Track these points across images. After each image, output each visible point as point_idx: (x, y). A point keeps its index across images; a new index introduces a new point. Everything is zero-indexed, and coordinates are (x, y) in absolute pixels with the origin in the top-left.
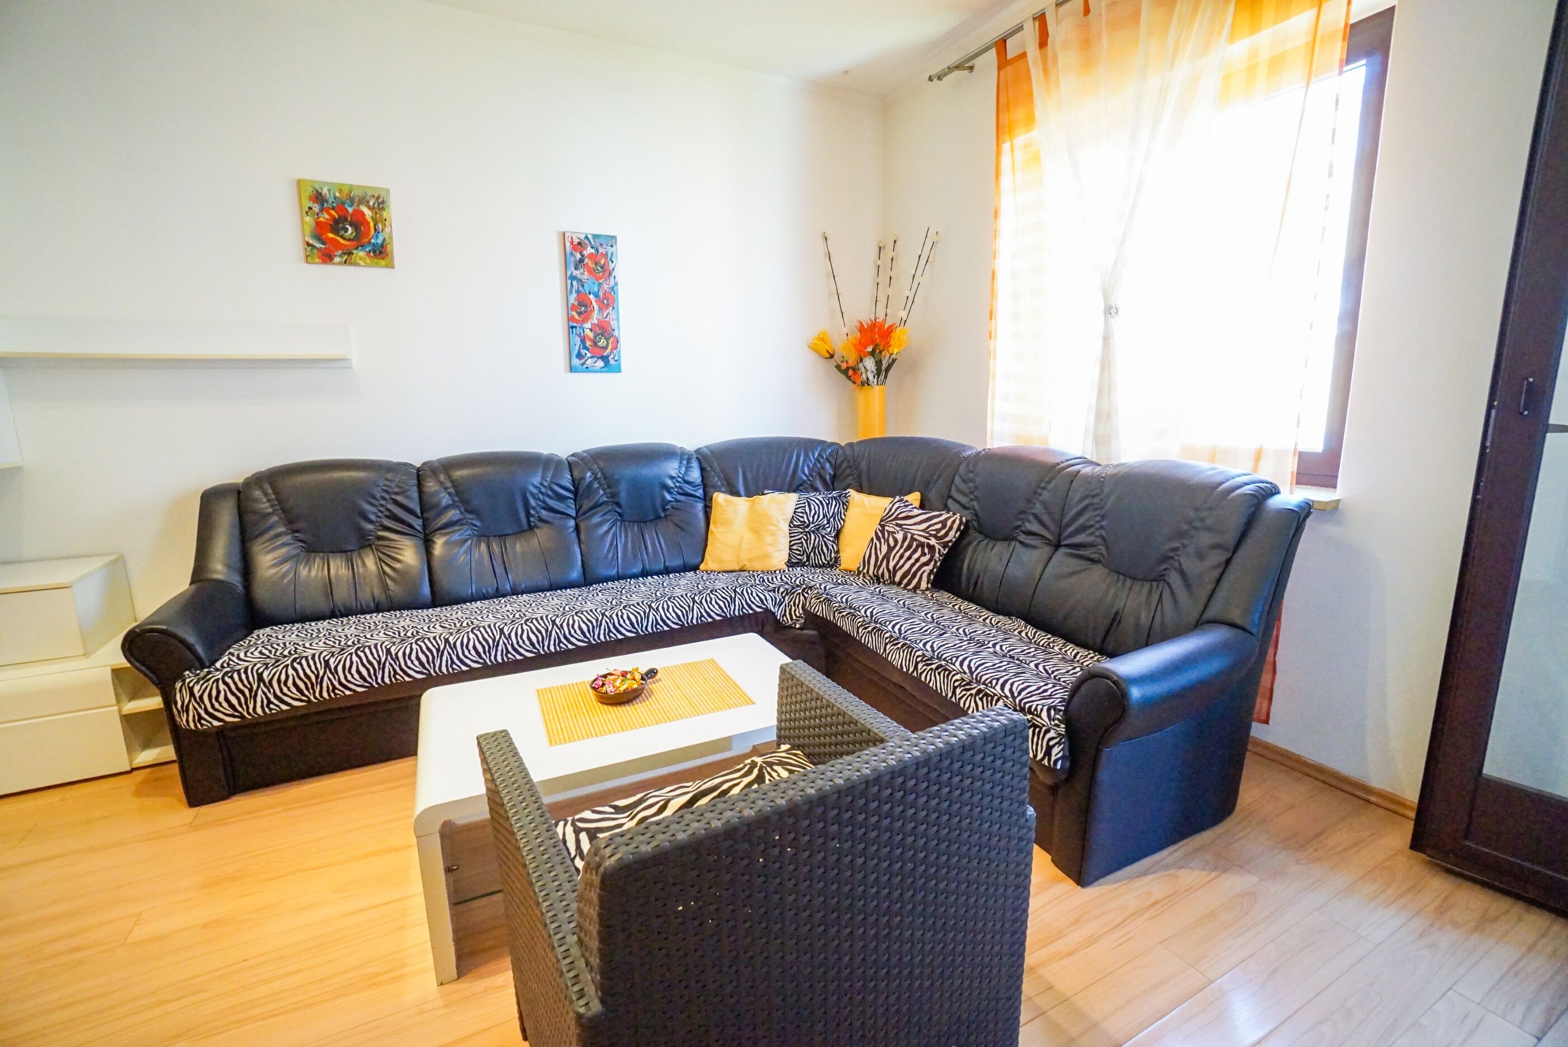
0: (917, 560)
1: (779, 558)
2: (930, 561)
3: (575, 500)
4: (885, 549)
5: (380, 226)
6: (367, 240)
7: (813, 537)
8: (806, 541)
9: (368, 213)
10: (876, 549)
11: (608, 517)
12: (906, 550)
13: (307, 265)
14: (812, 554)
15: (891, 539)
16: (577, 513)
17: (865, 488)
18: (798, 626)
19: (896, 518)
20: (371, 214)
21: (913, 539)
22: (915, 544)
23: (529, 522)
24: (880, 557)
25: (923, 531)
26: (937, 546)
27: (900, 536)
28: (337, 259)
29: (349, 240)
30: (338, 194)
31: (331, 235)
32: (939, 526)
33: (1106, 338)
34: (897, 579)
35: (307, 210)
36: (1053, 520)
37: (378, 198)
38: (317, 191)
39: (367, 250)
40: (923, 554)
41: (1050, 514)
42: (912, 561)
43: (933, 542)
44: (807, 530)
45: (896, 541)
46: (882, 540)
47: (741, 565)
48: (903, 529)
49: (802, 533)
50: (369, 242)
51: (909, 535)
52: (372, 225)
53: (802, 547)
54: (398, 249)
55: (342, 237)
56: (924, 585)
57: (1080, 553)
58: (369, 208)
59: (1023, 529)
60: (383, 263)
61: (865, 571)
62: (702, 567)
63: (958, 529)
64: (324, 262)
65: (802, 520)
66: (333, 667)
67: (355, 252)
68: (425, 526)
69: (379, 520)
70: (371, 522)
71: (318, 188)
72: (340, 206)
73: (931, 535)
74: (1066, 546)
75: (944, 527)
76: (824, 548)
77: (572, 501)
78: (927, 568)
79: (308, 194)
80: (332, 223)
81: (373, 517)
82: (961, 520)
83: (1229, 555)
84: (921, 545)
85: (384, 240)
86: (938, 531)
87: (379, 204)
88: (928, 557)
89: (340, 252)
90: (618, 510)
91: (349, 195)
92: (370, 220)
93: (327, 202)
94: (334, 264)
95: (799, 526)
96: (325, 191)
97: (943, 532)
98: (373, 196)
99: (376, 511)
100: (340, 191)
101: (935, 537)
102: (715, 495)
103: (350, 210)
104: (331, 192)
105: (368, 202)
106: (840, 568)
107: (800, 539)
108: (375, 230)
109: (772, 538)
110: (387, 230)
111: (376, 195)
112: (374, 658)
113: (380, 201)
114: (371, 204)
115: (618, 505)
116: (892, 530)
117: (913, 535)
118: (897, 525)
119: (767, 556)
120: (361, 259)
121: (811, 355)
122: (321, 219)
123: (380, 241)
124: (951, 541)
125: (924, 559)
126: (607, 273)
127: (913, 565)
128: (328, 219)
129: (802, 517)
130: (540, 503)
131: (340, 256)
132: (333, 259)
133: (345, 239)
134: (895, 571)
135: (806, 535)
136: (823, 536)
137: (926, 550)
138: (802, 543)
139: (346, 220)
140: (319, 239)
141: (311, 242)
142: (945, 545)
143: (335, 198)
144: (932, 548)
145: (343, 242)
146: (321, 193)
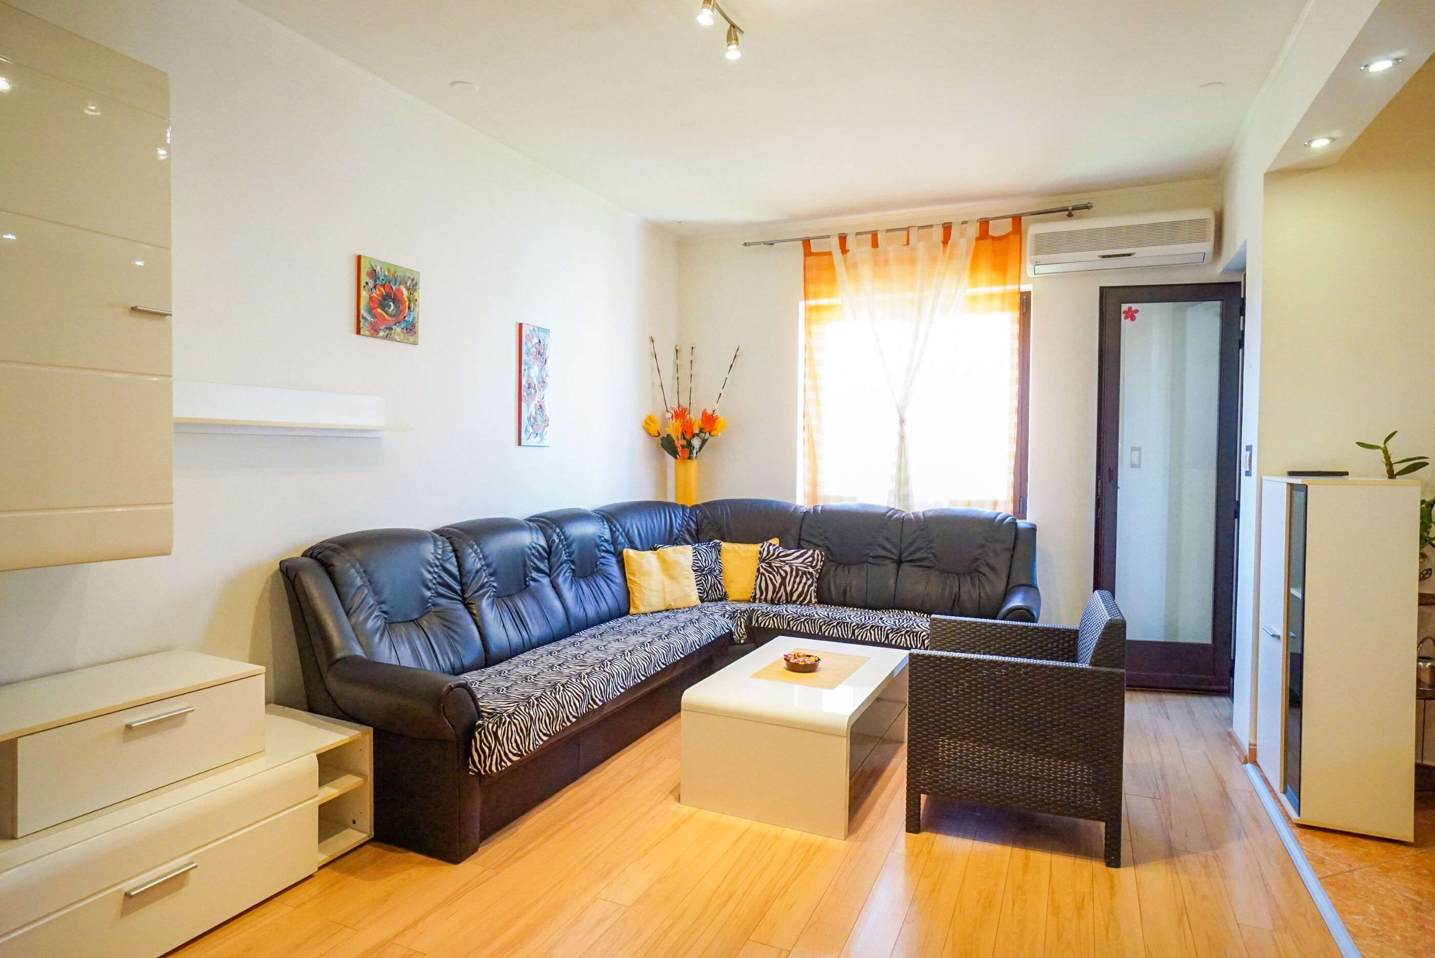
0: (805, 584)
1: (694, 596)
2: (813, 582)
3: (549, 560)
4: (779, 579)
5: (412, 305)
6: (403, 317)
7: (710, 578)
8: (705, 581)
9: (405, 293)
10: (771, 580)
11: (567, 574)
12: (796, 577)
13: (357, 335)
14: (710, 591)
15: (781, 571)
16: (550, 571)
17: (727, 538)
18: (742, 642)
19: (778, 557)
20: (407, 294)
21: (797, 570)
22: (800, 572)
23: (525, 581)
24: (778, 585)
25: (802, 563)
26: (814, 573)
27: (787, 568)
28: (381, 334)
29: (391, 316)
30: (387, 273)
31: (379, 310)
32: (811, 559)
33: (902, 438)
34: (794, 598)
35: (365, 284)
36: (895, 547)
37: (413, 280)
38: (373, 268)
39: (403, 327)
40: (808, 579)
41: (891, 542)
42: (802, 585)
43: (811, 570)
44: (704, 573)
45: (786, 572)
46: (775, 573)
47: (667, 606)
48: (787, 564)
49: (700, 575)
50: (404, 320)
51: (794, 567)
52: (407, 303)
53: (703, 586)
54: (421, 327)
55: (386, 312)
56: (814, 600)
57: (920, 564)
58: (406, 287)
59: (872, 555)
60: (411, 339)
61: (763, 597)
62: (632, 611)
63: (821, 561)
64: (372, 336)
65: (698, 565)
67: (394, 327)
68: (463, 591)
69: (434, 586)
70: (429, 589)
71: (374, 265)
72: (387, 284)
73: (808, 566)
74: (906, 561)
75: (814, 559)
76: (719, 586)
77: (546, 561)
78: (812, 588)
79: (367, 270)
80: (380, 299)
81: (430, 585)
82: (821, 554)
83: (1011, 552)
84: (804, 573)
85: (414, 318)
86: (812, 562)
87: (413, 286)
88: (811, 580)
89: (384, 327)
90: (573, 567)
91: (394, 274)
92: (406, 299)
93: (379, 279)
94: (378, 338)
95: (699, 570)
96: (378, 269)
97: (814, 563)
98: (410, 278)
99: (432, 578)
100: (389, 271)
101: (811, 566)
102: (625, 550)
103: (394, 288)
104: (383, 270)
105: (406, 282)
106: (730, 599)
107: (700, 580)
108: (409, 308)
109: (687, 580)
110: (417, 310)
111: (412, 277)
113: (414, 283)
114: (408, 284)
115: (573, 562)
116: (778, 565)
117: (797, 567)
118: (781, 561)
119: (687, 595)
120: (397, 334)
121: (643, 434)
122: (374, 295)
123: (411, 319)
124: (819, 569)
125: (809, 582)
126: (544, 360)
127: (804, 587)
128: (378, 295)
129: (698, 563)
130: (532, 564)
131: (384, 331)
132: (378, 333)
133: (388, 314)
134: (792, 593)
135: (704, 577)
136: (716, 577)
137: (809, 576)
138: (702, 583)
139: (390, 297)
140: (370, 313)
141: (364, 314)
142: (816, 571)
143: (385, 276)
144: (811, 574)
145: (387, 317)
146: (375, 270)
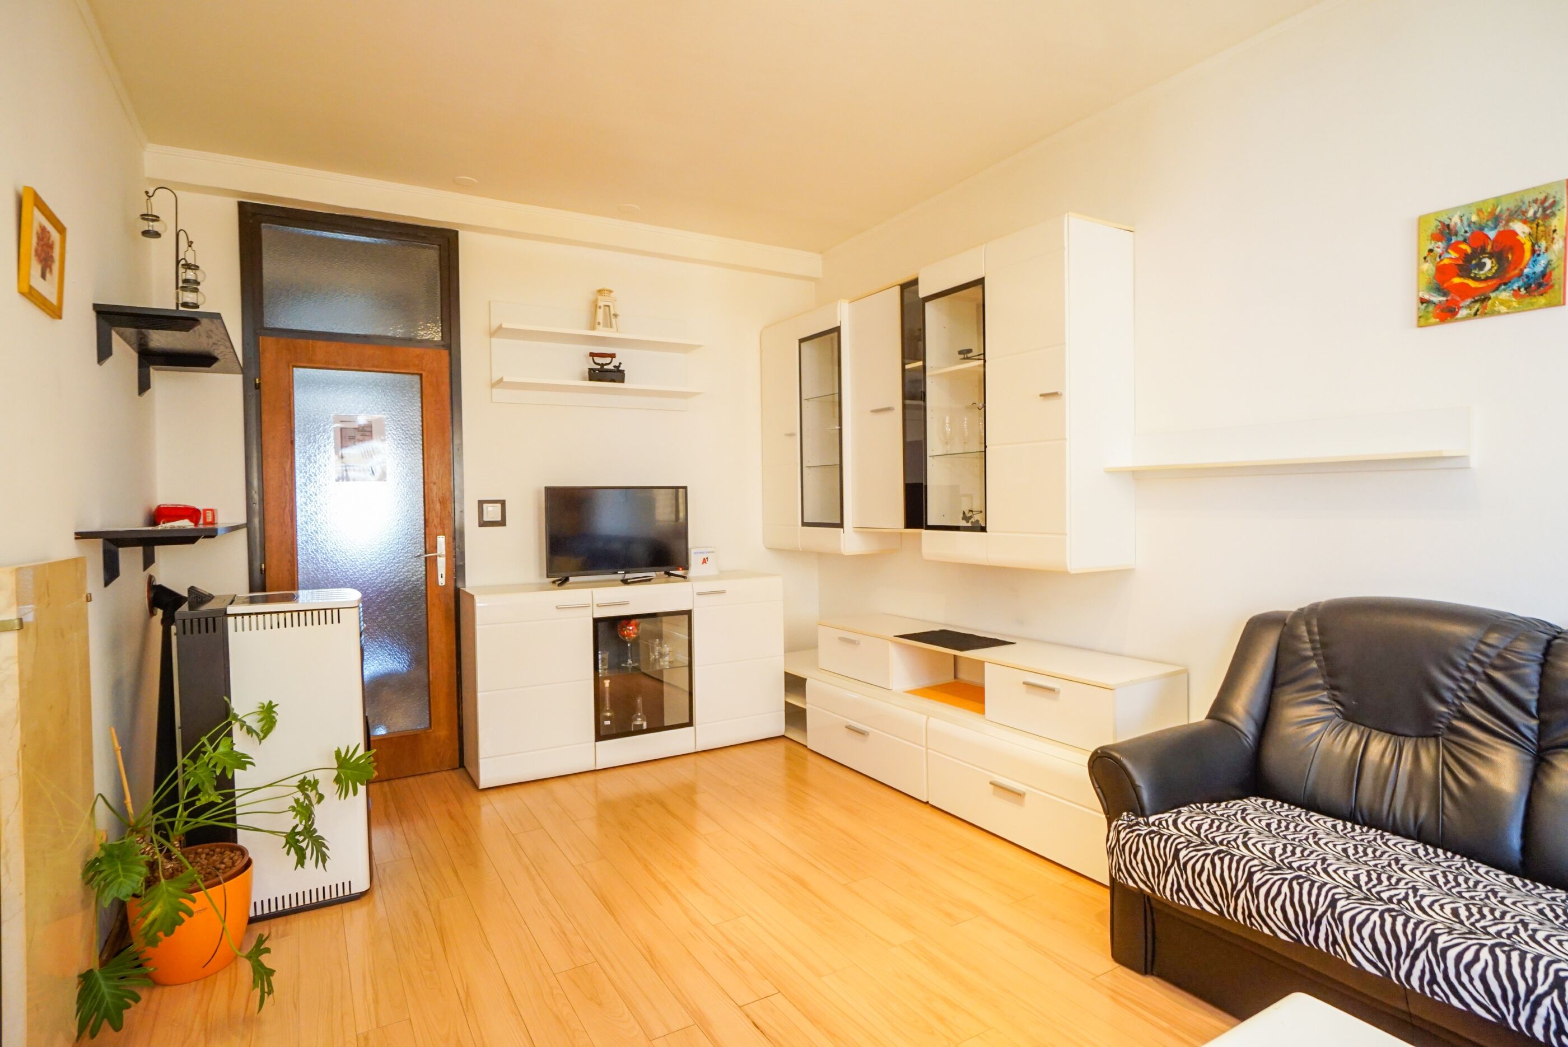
5: (1543, 244)
6: (1517, 271)
9: (1520, 229)
13: (1419, 330)
20: (1528, 231)
28: (1463, 313)
29: (1486, 279)
30: (1474, 218)
31: (1457, 280)
35: (1426, 253)
37: (1544, 200)
38: (1443, 224)
39: (1515, 287)
50: (1520, 275)
52: (1528, 247)
55: (1475, 279)
58: (1526, 221)
60: (1542, 300)
64: (1444, 321)
66: (1255, 884)
67: (1492, 295)
68: (1542, 735)
69: (1457, 702)
70: (1443, 701)
71: (1444, 219)
72: (1478, 234)
79: (1429, 233)
80: (1461, 262)
81: (1448, 696)
85: (1549, 263)
87: (1545, 210)
89: (1468, 301)
91: (1492, 213)
92: (1525, 240)
93: (1456, 234)
94: (1458, 320)
96: (1455, 220)
98: (1536, 201)
99: (1456, 688)
100: (1478, 212)
103: (1492, 234)
104: (1465, 219)
105: (1524, 213)
108: (1533, 252)
110: (1556, 246)
111: (1541, 197)
112: (1310, 902)
113: (1547, 204)
114: (1530, 214)
120: (1502, 303)
122: (1446, 261)
123: (1539, 269)
128: (1456, 259)
131: (1469, 307)
132: (1457, 313)
133: (1478, 279)
139: (1483, 251)
140: (1440, 290)
141: (1427, 297)
143: (1470, 224)
145: (1472, 284)
146: (1448, 226)
